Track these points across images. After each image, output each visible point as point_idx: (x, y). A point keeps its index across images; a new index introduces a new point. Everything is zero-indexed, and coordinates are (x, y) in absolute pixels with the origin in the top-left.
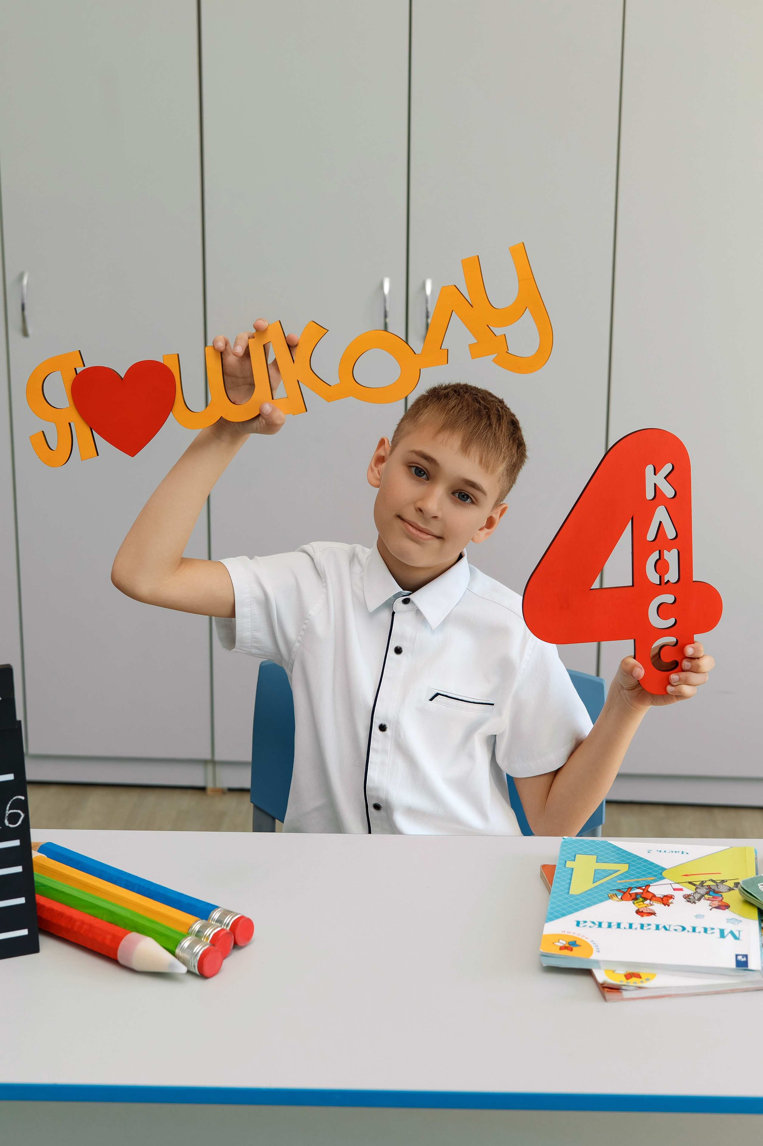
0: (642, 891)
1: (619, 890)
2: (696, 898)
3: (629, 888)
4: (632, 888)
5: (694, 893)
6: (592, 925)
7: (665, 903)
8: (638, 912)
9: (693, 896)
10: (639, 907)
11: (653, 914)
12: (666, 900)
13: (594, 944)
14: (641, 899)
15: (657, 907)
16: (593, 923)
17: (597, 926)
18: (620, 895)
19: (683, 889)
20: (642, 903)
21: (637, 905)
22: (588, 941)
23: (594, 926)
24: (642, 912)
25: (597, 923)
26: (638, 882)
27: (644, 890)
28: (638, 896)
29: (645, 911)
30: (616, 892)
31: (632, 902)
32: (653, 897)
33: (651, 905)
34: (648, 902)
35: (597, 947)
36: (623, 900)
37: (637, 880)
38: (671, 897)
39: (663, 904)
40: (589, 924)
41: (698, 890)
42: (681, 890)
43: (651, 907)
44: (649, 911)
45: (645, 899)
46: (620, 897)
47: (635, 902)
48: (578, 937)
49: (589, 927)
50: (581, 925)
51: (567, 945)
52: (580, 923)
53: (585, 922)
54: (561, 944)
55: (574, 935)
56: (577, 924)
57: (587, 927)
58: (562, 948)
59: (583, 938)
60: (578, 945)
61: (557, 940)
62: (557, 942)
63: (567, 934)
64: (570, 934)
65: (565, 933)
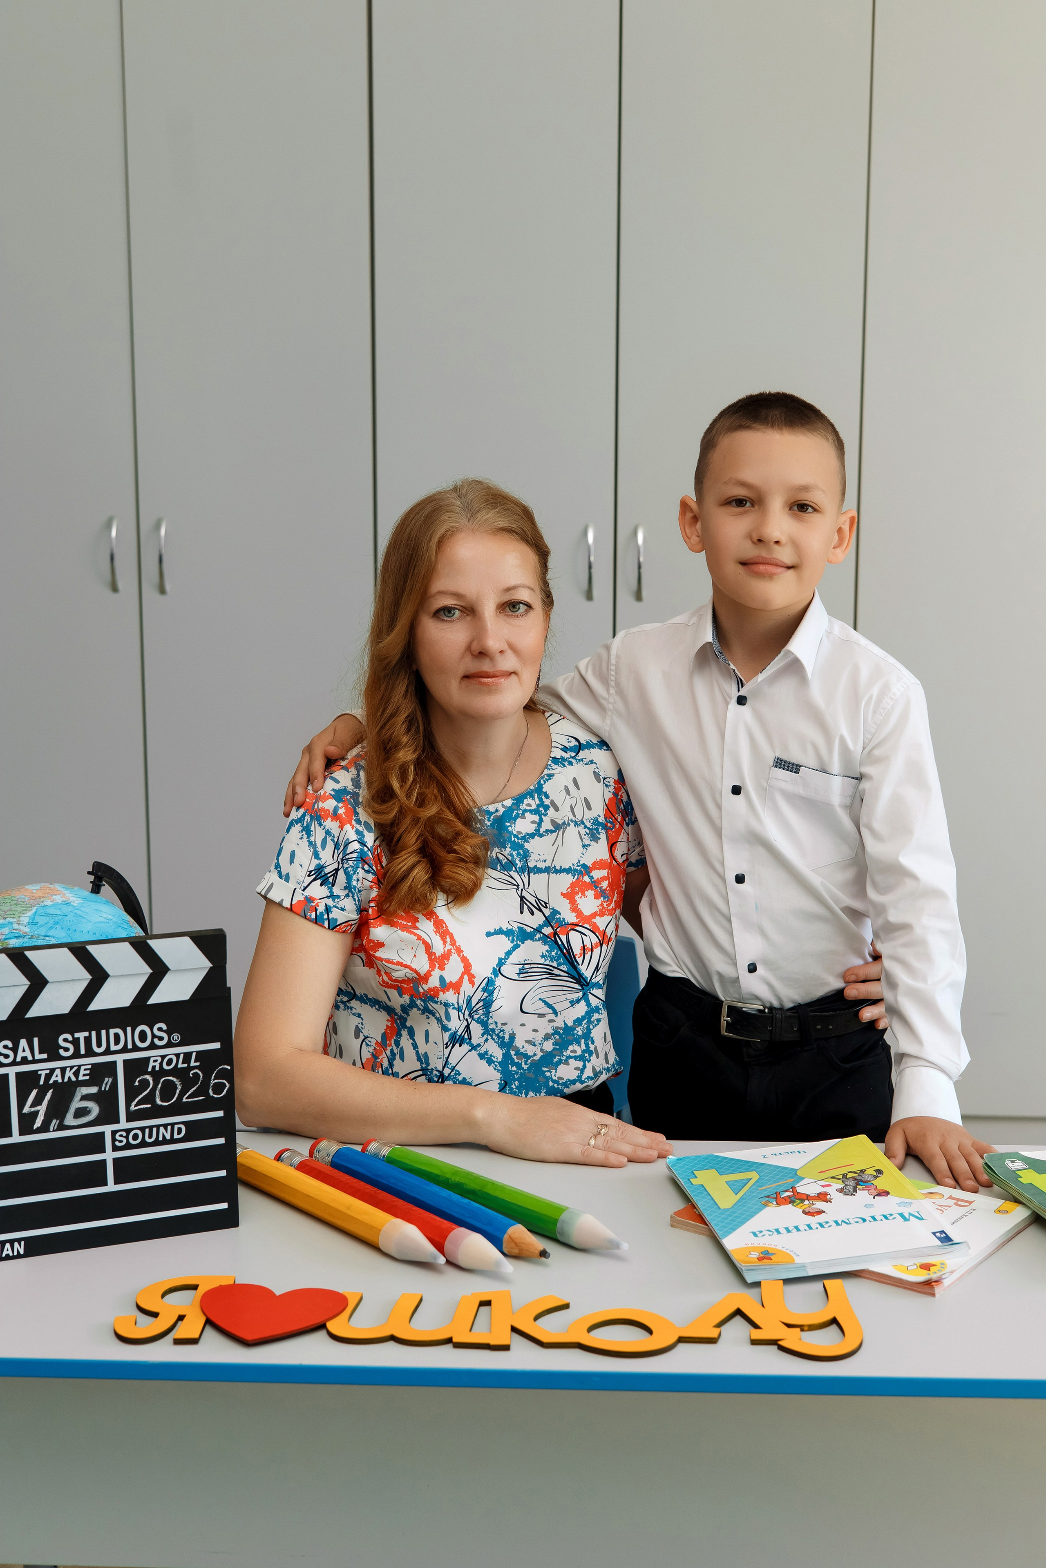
0: (792, 1193)
1: (768, 1197)
2: (851, 1190)
3: (776, 1193)
4: (779, 1193)
5: (846, 1187)
6: (771, 1233)
7: (825, 1199)
8: (804, 1212)
9: (847, 1189)
10: (803, 1207)
11: (820, 1212)
12: (823, 1197)
14: (798, 1201)
15: (819, 1205)
16: (770, 1231)
17: (777, 1233)
18: (773, 1202)
19: (832, 1185)
20: (802, 1204)
21: (798, 1206)
22: (779, 1249)
24: (809, 1212)
25: (774, 1231)
26: (780, 1186)
27: (793, 1192)
28: (792, 1199)
29: (811, 1211)
30: (767, 1199)
31: (791, 1204)
32: (808, 1197)
33: (813, 1204)
34: (806, 1202)
35: (794, 1252)
36: (780, 1205)
37: (777, 1184)
38: (826, 1194)
39: (824, 1201)
40: (767, 1232)
41: (847, 1183)
42: (829, 1185)
43: (814, 1206)
44: (815, 1211)
45: (802, 1201)
46: (775, 1203)
47: (795, 1204)
48: (767, 1245)
49: (769, 1235)
50: (760, 1235)
51: (762, 1255)
52: (757, 1233)
53: (761, 1232)
54: (755, 1255)
55: (761, 1245)
56: (755, 1234)
57: (767, 1236)
58: (760, 1259)
59: (772, 1246)
60: (773, 1254)
61: (750, 1252)
62: (752, 1255)
63: (753, 1245)
64: (755, 1245)
65: (750, 1245)
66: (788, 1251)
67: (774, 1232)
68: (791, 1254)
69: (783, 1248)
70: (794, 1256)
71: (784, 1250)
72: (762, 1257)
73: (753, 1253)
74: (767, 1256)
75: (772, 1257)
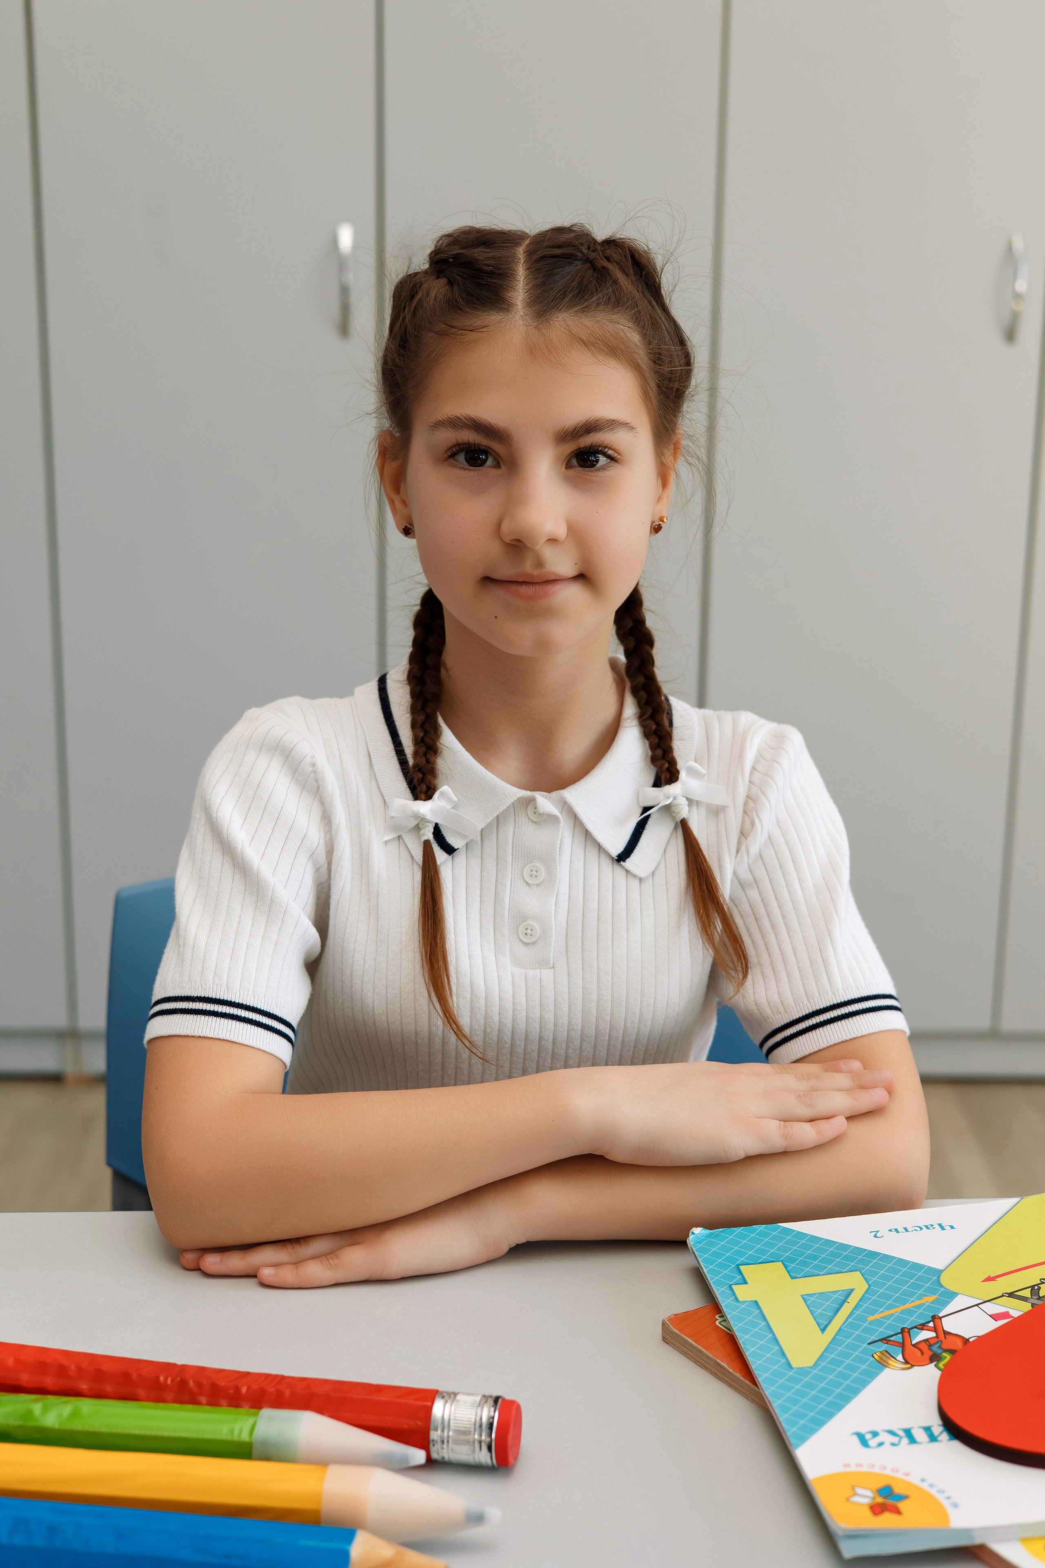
0: (931, 1334)
1: (888, 1340)
3: (905, 1330)
4: (907, 1332)
6: (895, 1440)
13: (931, 1486)
14: (948, 1353)
16: (892, 1433)
17: (905, 1440)
18: (898, 1354)
19: (1010, 1313)
23: (900, 1441)
25: (902, 1433)
26: (908, 1312)
27: (933, 1330)
28: (936, 1346)
30: (888, 1347)
31: (933, 1362)
35: (946, 1495)
37: (904, 1308)
40: (885, 1438)
42: (1006, 1315)
46: (899, 1357)
48: (888, 1472)
49: (893, 1445)
50: (873, 1442)
51: (880, 1500)
52: (868, 1437)
53: (874, 1433)
54: (865, 1497)
55: (877, 1470)
56: (863, 1440)
57: (887, 1445)
58: (877, 1509)
59: (899, 1475)
60: (904, 1497)
61: (853, 1488)
62: (855, 1494)
63: (860, 1469)
64: (865, 1469)
65: (853, 1469)
66: (933, 1491)
67: (901, 1437)
68: (940, 1498)
69: (922, 1480)
70: (945, 1503)
71: (924, 1486)
72: (878, 1505)
73: (859, 1491)
74: (889, 1501)
75: (902, 1505)
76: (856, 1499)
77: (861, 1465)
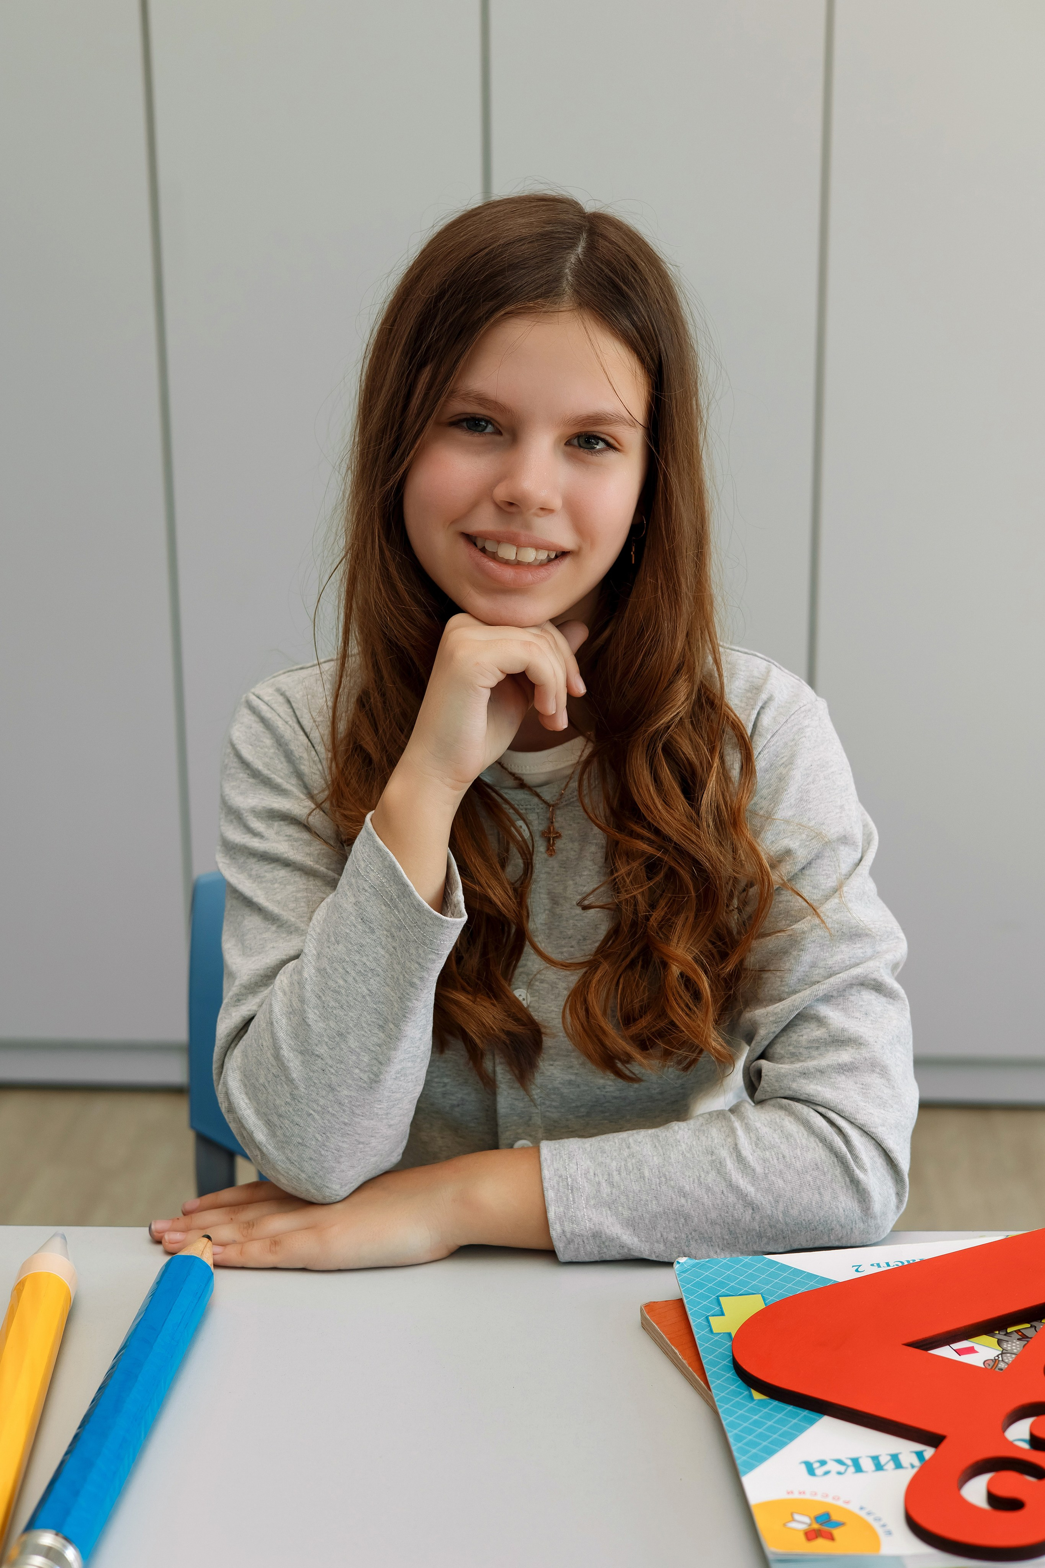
5: (1001, 1354)
6: (842, 1468)
9: (1002, 1360)
13: (869, 1514)
16: (840, 1462)
17: (852, 1469)
19: (976, 1349)
22: (854, 1507)
23: (846, 1470)
25: (849, 1462)
35: (882, 1523)
40: (833, 1466)
41: (1005, 1346)
48: (829, 1500)
49: (839, 1473)
50: (819, 1471)
51: (816, 1526)
52: (816, 1465)
53: (823, 1463)
54: (803, 1522)
55: (818, 1498)
56: (810, 1469)
57: (833, 1474)
58: (811, 1535)
59: (840, 1503)
60: (841, 1524)
61: (792, 1514)
62: (794, 1520)
63: (802, 1497)
64: (807, 1496)
65: (796, 1496)
66: (870, 1519)
67: (848, 1466)
68: (876, 1526)
69: (862, 1508)
70: (880, 1531)
71: (862, 1514)
72: (814, 1530)
73: (797, 1517)
74: (825, 1528)
75: (836, 1532)
76: (793, 1525)
77: (804, 1493)
